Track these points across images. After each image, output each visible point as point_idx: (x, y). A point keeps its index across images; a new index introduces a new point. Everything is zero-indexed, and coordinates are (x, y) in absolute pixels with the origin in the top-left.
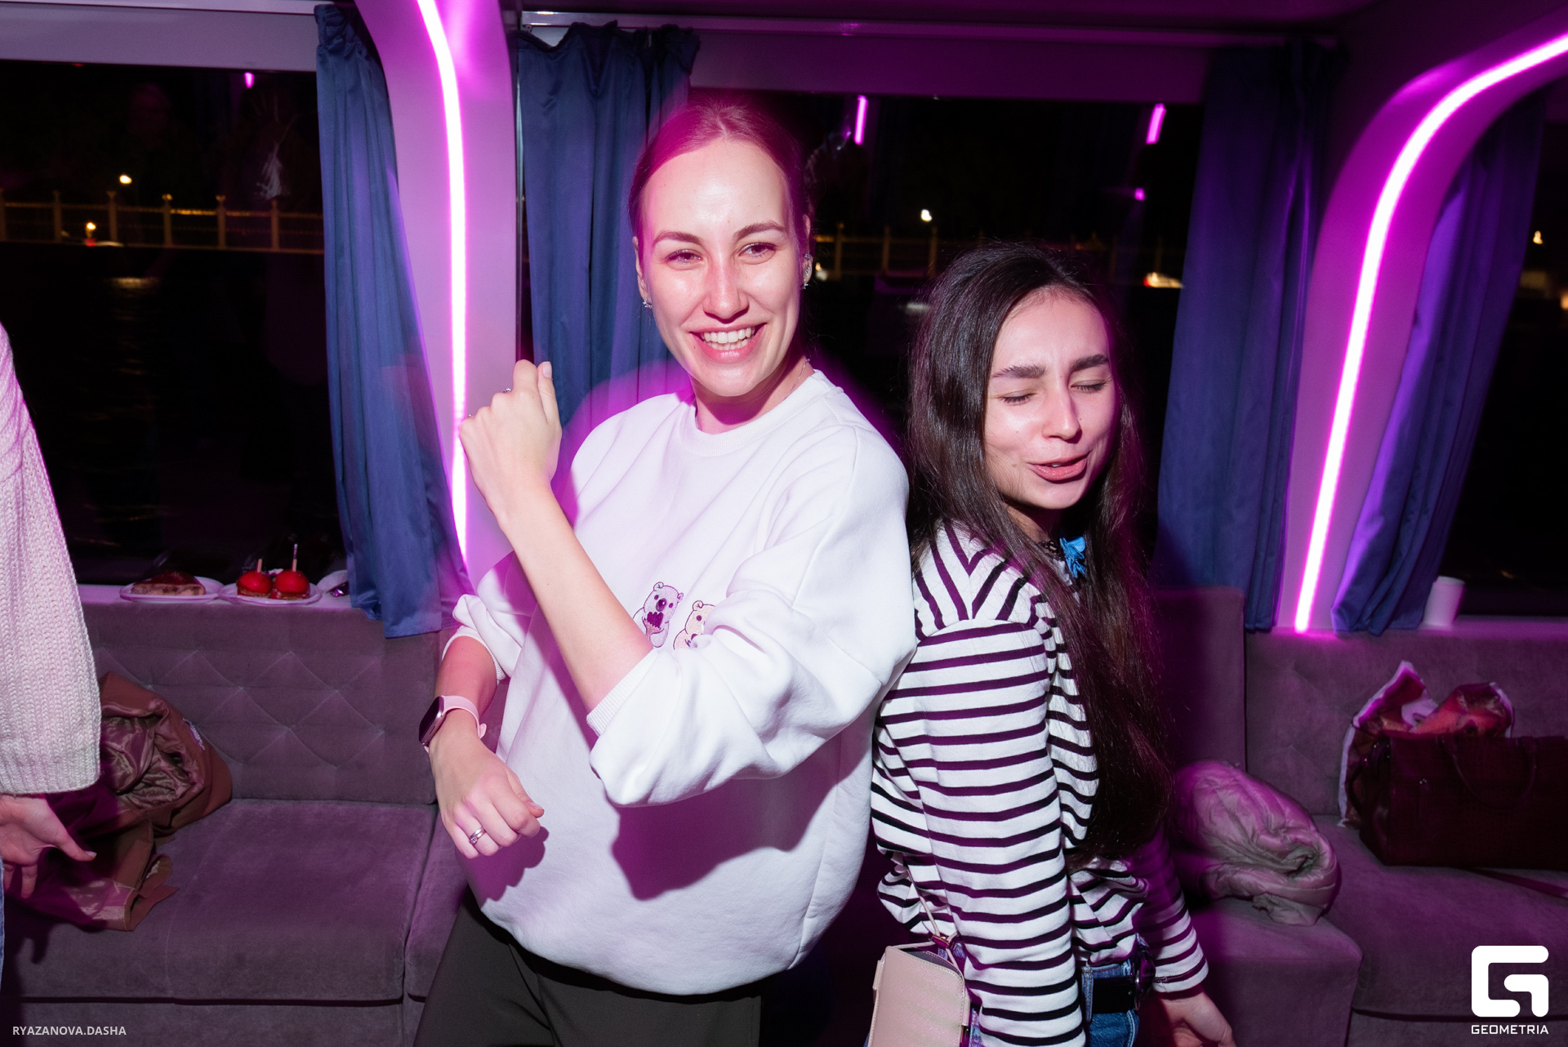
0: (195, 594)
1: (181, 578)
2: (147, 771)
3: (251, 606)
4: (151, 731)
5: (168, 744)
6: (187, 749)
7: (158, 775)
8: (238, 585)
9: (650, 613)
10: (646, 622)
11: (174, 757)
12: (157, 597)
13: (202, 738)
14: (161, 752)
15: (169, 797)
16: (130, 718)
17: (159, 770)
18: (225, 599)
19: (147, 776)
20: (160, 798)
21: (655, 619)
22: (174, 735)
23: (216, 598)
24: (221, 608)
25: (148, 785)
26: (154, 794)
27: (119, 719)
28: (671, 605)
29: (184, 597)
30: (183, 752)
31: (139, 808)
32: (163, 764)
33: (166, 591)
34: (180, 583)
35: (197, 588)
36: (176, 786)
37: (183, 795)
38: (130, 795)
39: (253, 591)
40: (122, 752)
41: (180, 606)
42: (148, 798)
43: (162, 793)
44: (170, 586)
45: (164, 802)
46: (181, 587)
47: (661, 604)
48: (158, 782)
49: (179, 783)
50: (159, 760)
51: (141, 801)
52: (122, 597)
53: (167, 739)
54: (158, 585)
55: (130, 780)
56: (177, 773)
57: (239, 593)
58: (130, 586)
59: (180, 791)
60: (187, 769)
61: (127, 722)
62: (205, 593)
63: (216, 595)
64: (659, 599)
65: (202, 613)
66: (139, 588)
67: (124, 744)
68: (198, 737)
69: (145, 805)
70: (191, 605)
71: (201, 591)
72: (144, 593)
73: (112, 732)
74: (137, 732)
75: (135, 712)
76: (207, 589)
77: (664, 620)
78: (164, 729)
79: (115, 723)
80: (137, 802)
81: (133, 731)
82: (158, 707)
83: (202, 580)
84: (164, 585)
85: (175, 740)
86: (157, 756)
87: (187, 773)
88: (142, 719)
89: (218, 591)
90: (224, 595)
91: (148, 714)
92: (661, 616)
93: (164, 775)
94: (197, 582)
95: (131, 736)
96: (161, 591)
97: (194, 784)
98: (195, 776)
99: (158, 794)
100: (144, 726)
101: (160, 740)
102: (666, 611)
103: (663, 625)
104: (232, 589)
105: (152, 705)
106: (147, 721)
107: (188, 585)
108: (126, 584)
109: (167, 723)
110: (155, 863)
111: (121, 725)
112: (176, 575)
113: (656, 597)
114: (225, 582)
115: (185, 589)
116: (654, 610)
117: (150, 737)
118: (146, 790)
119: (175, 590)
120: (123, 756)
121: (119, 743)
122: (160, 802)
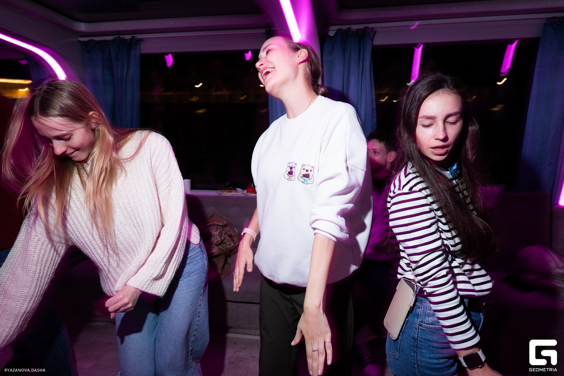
0: (236, 193)
1: (232, 189)
2: (224, 240)
3: (250, 196)
4: (225, 229)
5: (229, 233)
6: (234, 234)
7: (227, 241)
8: (247, 190)
9: (289, 172)
10: (288, 175)
11: (231, 236)
12: (226, 194)
13: (238, 231)
14: (227, 235)
15: (229, 247)
16: (219, 226)
17: (227, 240)
18: (244, 194)
19: (224, 241)
20: (227, 247)
21: (291, 173)
22: (231, 230)
23: (241, 194)
24: (243, 196)
25: (224, 243)
26: (226, 246)
27: (217, 226)
28: (294, 167)
29: (233, 194)
30: (233, 235)
31: (222, 249)
32: (228, 238)
33: (229, 192)
34: (232, 190)
35: (236, 191)
36: (231, 244)
37: (233, 246)
38: (220, 246)
39: (251, 192)
40: (217, 235)
41: (232, 196)
42: (224, 247)
43: (228, 246)
44: (229, 191)
45: (228, 248)
46: (232, 191)
47: (291, 168)
48: (227, 243)
49: (232, 243)
50: (227, 237)
51: (222, 247)
52: (218, 194)
53: (229, 231)
54: (226, 190)
55: (219, 242)
56: (231, 240)
57: (247, 193)
58: (220, 191)
59: (232, 245)
60: (234, 240)
61: (219, 227)
62: (239, 192)
63: (241, 193)
64: (290, 167)
65: (238, 198)
66: (222, 191)
67: (218, 233)
68: (237, 231)
69: (223, 249)
70: (235, 196)
71: (237, 192)
72: (223, 193)
73: (215, 229)
74: (221, 229)
75: (221, 224)
76: (239, 191)
77: (293, 172)
78: (228, 229)
79: (216, 227)
80: (221, 248)
81: (220, 229)
82: (226, 223)
83: (238, 189)
84: (228, 190)
85: (231, 232)
86: (226, 236)
87: (234, 241)
88: (222, 226)
89: (242, 192)
90: (243, 193)
91: (224, 225)
92: (292, 171)
93: (228, 241)
94: (236, 189)
95: (220, 230)
96: (227, 192)
97: (236, 243)
98: (236, 241)
99: (227, 246)
100: (223, 228)
101: (227, 232)
102: (293, 170)
103: (293, 174)
104: (245, 191)
105: (225, 222)
106: (224, 227)
107: (234, 190)
108: (218, 190)
109: (229, 227)
110: (226, 264)
111: (217, 228)
112: (231, 187)
113: (289, 167)
114: (244, 190)
115: (233, 191)
116: (290, 171)
117: (224, 231)
118: (223, 245)
119: (231, 192)
120: (218, 236)
121: (217, 232)
122: (227, 248)
